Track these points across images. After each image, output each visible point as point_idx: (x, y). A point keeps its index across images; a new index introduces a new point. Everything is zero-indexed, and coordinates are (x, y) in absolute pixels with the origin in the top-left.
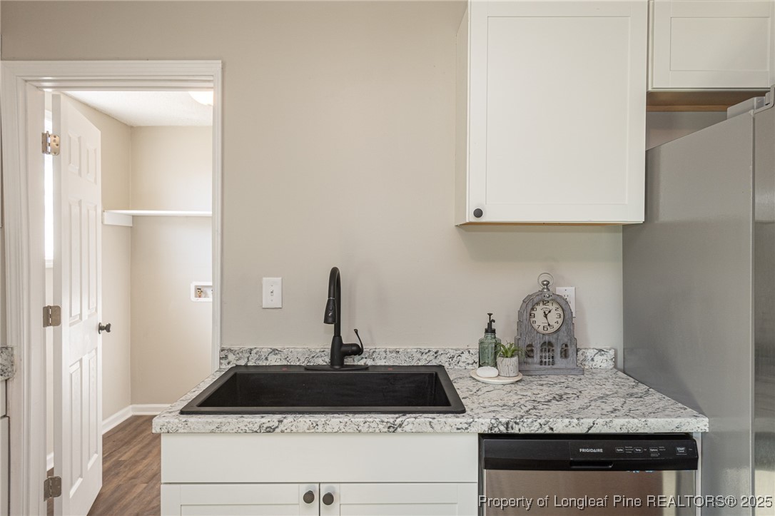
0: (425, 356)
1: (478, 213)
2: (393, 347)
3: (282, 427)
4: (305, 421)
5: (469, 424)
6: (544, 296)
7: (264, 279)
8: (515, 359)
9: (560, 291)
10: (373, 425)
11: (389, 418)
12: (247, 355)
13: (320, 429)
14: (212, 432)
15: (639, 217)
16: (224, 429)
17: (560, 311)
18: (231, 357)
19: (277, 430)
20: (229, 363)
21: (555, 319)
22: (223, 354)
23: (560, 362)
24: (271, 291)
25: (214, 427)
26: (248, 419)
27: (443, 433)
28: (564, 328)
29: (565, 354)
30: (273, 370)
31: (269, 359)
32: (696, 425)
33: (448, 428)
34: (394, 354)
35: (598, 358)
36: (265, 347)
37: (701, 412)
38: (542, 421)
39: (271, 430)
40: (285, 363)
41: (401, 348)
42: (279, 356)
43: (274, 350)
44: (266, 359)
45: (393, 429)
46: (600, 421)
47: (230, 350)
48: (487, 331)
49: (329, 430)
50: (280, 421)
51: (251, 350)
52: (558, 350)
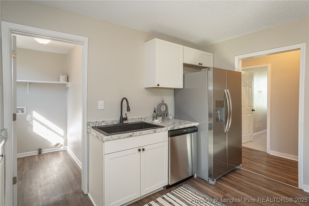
0: (139, 119)
1: (158, 85)
2: (132, 118)
3: (134, 135)
4: (138, 133)
5: (167, 129)
6: (163, 104)
7: (99, 101)
8: (161, 117)
9: (165, 102)
10: (151, 131)
11: (154, 130)
12: (95, 123)
13: (141, 134)
14: (118, 139)
15: (182, 87)
16: (121, 137)
17: (165, 107)
18: (91, 124)
19: (133, 136)
20: (90, 126)
21: (165, 109)
22: (88, 124)
23: (166, 118)
24: (101, 105)
25: (118, 137)
26: (126, 134)
27: (163, 131)
28: (166, 110)
29: (167, 116)
30: (102, 127)
31: (102, 124)
32: (196, 124)
33: (164, 130)
34: (132, 120)
35: (170, 117)
36: (100, 120)
37: (197, 122)
38: (178, 126)
39: (131, 136)
40: (106, 124)
41: (134, 118)
42: (104, 123)
43: (103, 121)
44: (101, 124)
45: (155, 132)
46: (186, 125)
47: (91, 122)
48: (154, 112)
49: (143, 134)
50: (133, 134)
51: (97, 122)
52: (166, 115)
